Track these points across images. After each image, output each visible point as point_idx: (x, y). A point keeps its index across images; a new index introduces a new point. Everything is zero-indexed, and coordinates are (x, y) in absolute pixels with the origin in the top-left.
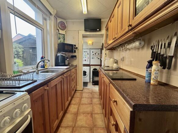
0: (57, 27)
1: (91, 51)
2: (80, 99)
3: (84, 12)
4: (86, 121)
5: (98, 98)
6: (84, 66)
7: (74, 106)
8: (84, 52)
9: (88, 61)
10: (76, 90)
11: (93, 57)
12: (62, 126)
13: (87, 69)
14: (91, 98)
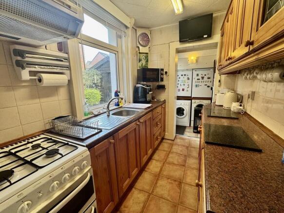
0: (136, 44)
1: (195, 73)
2: (167, 153)
3: (176, 12)
4: (169, 191)
5: (196, 158)
6: (178, 99)
7: (157, 163)
8: (182, 75)
9: (188, 91)
10: (163, 139)
11: (198, 84)
12: (137, 187)
13: (185, 105)
14: (185, 156)
